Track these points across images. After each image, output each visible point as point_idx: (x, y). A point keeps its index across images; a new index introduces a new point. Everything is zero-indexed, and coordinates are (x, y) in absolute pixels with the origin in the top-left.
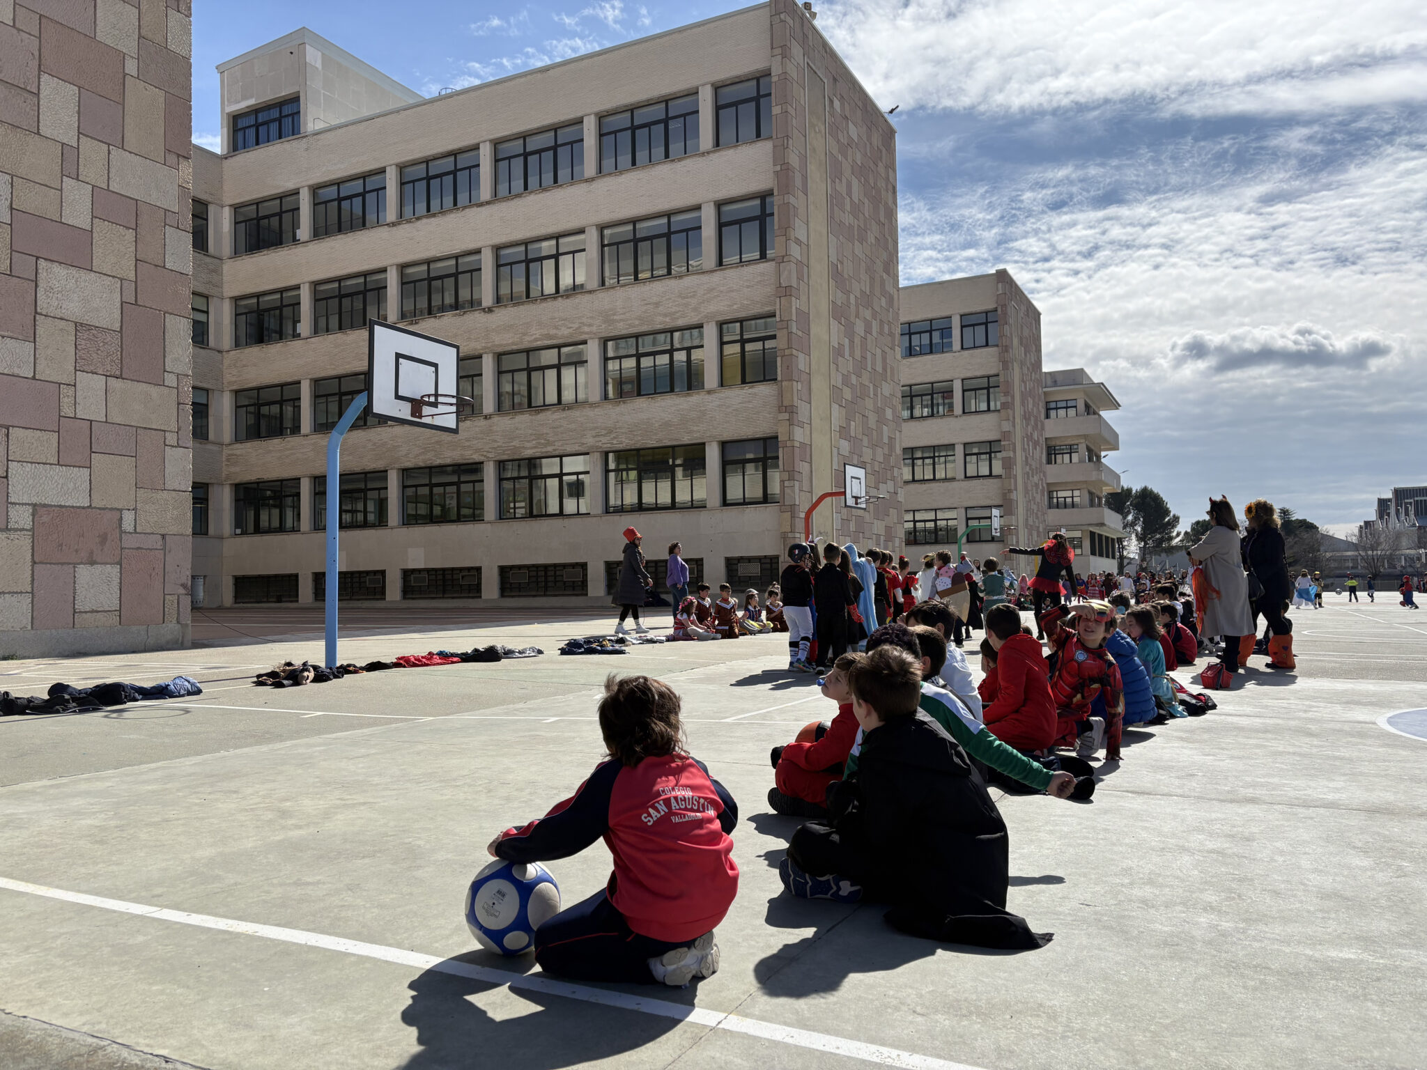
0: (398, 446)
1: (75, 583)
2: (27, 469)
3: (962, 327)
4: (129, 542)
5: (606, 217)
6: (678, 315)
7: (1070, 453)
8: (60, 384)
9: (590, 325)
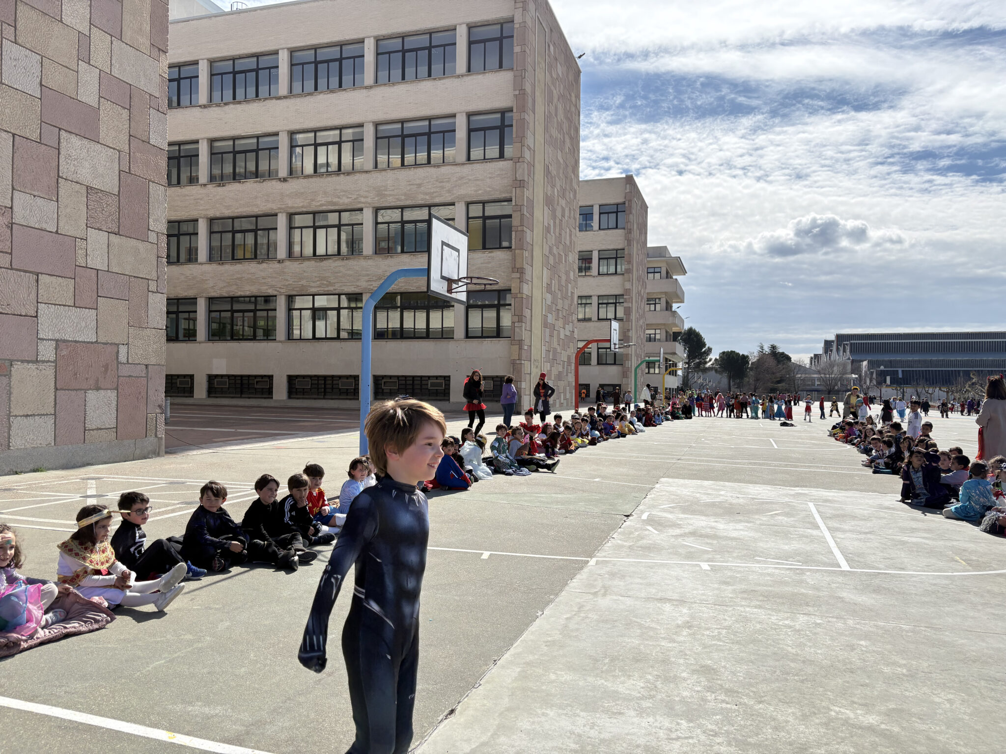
0: (206, 280)
1: (85, 406)
2: (52, 310)
3: (600, 213)
4: (124, 371)
5: (381, 116)
6: (435, 194)
7: (655, 304)
8: (76, 238)
9: (366, 197)
